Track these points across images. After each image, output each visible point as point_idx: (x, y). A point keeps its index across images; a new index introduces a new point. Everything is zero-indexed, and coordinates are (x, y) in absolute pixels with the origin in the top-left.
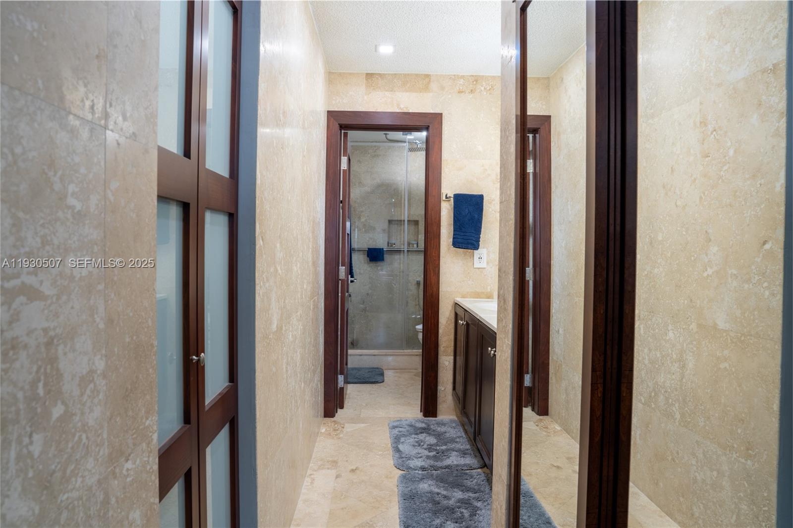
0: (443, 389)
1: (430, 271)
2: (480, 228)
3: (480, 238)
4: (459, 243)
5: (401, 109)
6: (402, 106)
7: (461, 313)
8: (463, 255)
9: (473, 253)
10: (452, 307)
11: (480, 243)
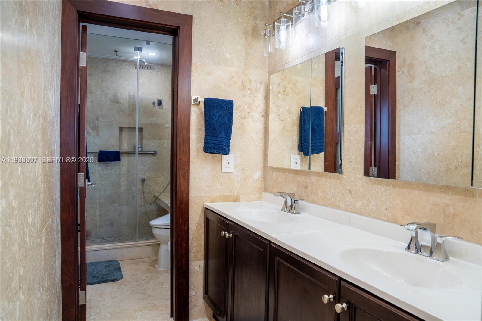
0: (194, 294)
1: (179, 176)
2: (230, 133)
3: (229, 143)
4: (211, 148)
5: (150, 6)
6: (151, 3)
7: (211, 217)
8: (212, 160)
9: (222, 157)
10: (202, 212)
11: (230, 148)
